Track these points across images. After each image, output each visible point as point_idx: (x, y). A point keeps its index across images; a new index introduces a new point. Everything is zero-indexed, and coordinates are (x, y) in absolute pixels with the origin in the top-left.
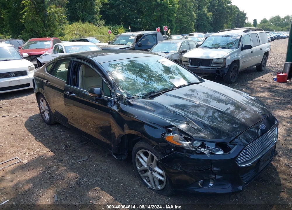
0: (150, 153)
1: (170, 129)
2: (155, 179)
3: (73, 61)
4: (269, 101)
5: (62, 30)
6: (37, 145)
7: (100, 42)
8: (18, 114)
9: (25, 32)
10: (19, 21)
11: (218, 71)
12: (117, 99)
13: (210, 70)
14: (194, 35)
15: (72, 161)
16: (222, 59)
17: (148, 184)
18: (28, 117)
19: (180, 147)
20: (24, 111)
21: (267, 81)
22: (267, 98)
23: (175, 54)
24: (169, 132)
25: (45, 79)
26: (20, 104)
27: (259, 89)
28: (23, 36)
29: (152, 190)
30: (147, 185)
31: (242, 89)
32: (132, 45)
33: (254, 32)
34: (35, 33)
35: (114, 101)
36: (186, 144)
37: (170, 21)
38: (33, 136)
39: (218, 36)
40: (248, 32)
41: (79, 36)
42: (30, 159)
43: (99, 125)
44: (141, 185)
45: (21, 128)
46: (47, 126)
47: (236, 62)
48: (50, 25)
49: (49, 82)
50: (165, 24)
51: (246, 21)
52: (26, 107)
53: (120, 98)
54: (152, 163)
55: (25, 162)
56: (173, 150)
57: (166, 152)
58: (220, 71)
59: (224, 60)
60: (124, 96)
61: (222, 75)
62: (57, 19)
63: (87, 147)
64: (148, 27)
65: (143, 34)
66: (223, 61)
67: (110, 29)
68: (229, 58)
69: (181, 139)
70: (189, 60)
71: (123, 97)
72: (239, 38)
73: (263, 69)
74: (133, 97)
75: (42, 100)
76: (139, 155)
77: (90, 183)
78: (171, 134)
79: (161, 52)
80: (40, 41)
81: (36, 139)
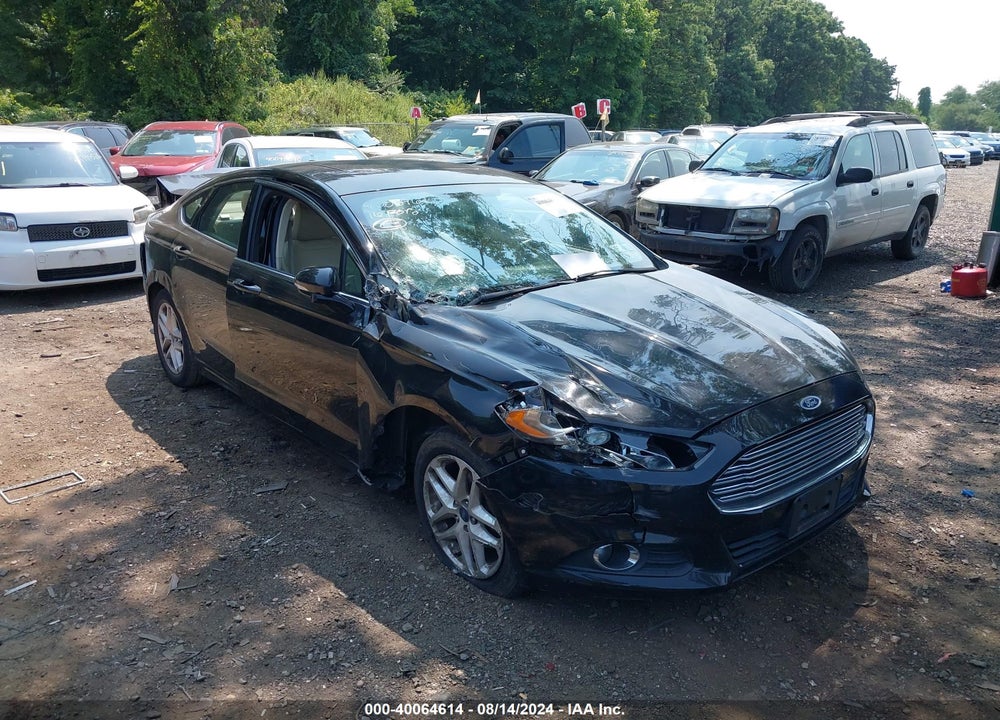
0: (462, 465)
1: (520, 390)
2: (475, 544)
3: (261, 187)
4: (908, 352)
5: (260, 98)
6: (136, 443)
7: (381, 144)
8: (90, 353)
9: (138, 102)
10: (119, 65)
11: (751, 249)
12: (381, 302)
13: (725, 243)
14: (702, 133)
15: (236, 490)
16: (765, 210)
17: (455, 560)
18: (121, 363)
19: (546, 442)
20: (111, 346)
21: (916, 292)
22: (902, 342)
23: (617, 189)
24: (519, 398)
25: (178, 244)
26: (98, 324)
27: (883, 315)
28: (131, 116)
29: (466, 578)
30: (451, 565)
31: (827, 313)
32: (481, 157)
33: (890, 127)
34: (171, 107)
35: (372, 309)
36: (560, 433)
37: (624, 84)
38: (127, 417)
39: (765, 136)
40: (865, 126)
41: (314, 123)
42: (109, 479)
43: (337, 394)
44: (435, 565)
45: (93, 393)
46: (176, 391)
47: (816, 223)
48: (221, 81)
49: (187, 252)
50: (606, 92)
51: (893, 95)
52: (115, 333)
53: (389, 301)
54: (468, 497)
55: (95, 483)
56: (523, 451)
57: (504, 458)
58: (759, 250)
59: (773, 215)
60: (402, 296)
61: (767, 263)
62: (244, 65)
63: (290, 455)
64: (551, 101)
65: (520, 123)
66: (769, 216)
67: (417, 101)
68: (791, 207)
69: (549, 421)
70: (660, 210)
71: (399, 297)
72: (831, 143)
73: (915, 251)
74: (431, 299)
75: (165, 310)
76: (433, 472)
77: (281, 552)
78: (523, 404)
79: (574, 182)
80: (183, 132)
81: (135, 426)
